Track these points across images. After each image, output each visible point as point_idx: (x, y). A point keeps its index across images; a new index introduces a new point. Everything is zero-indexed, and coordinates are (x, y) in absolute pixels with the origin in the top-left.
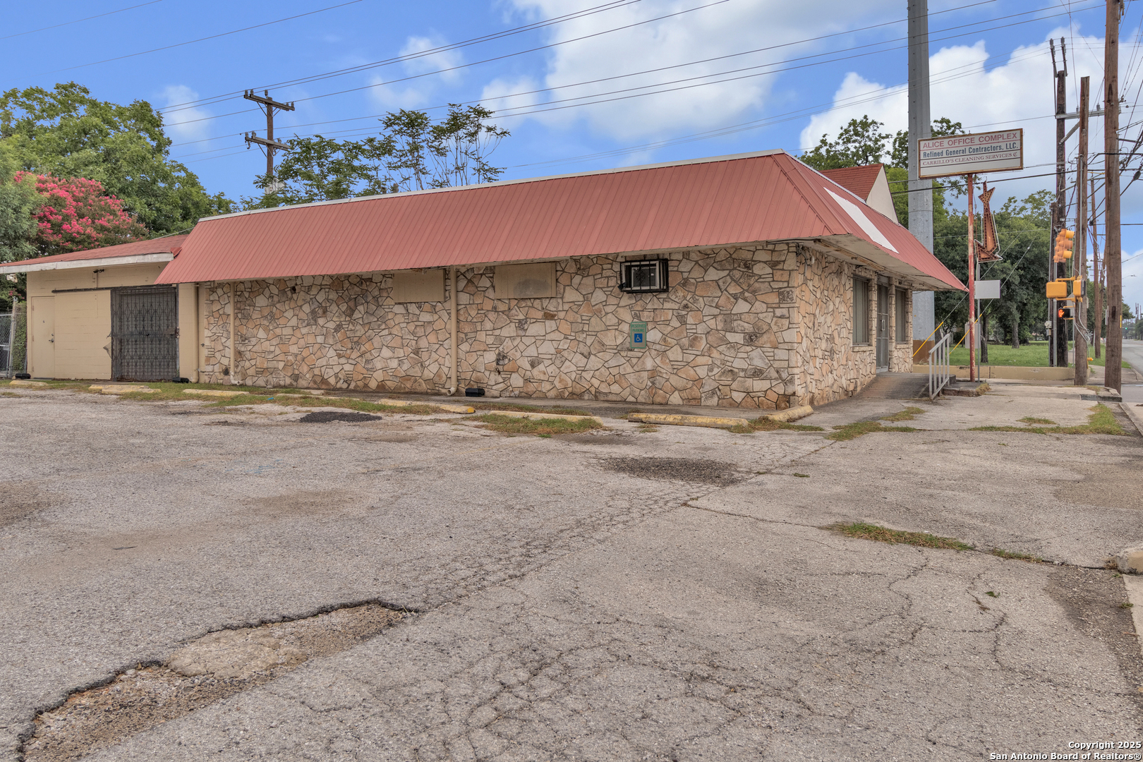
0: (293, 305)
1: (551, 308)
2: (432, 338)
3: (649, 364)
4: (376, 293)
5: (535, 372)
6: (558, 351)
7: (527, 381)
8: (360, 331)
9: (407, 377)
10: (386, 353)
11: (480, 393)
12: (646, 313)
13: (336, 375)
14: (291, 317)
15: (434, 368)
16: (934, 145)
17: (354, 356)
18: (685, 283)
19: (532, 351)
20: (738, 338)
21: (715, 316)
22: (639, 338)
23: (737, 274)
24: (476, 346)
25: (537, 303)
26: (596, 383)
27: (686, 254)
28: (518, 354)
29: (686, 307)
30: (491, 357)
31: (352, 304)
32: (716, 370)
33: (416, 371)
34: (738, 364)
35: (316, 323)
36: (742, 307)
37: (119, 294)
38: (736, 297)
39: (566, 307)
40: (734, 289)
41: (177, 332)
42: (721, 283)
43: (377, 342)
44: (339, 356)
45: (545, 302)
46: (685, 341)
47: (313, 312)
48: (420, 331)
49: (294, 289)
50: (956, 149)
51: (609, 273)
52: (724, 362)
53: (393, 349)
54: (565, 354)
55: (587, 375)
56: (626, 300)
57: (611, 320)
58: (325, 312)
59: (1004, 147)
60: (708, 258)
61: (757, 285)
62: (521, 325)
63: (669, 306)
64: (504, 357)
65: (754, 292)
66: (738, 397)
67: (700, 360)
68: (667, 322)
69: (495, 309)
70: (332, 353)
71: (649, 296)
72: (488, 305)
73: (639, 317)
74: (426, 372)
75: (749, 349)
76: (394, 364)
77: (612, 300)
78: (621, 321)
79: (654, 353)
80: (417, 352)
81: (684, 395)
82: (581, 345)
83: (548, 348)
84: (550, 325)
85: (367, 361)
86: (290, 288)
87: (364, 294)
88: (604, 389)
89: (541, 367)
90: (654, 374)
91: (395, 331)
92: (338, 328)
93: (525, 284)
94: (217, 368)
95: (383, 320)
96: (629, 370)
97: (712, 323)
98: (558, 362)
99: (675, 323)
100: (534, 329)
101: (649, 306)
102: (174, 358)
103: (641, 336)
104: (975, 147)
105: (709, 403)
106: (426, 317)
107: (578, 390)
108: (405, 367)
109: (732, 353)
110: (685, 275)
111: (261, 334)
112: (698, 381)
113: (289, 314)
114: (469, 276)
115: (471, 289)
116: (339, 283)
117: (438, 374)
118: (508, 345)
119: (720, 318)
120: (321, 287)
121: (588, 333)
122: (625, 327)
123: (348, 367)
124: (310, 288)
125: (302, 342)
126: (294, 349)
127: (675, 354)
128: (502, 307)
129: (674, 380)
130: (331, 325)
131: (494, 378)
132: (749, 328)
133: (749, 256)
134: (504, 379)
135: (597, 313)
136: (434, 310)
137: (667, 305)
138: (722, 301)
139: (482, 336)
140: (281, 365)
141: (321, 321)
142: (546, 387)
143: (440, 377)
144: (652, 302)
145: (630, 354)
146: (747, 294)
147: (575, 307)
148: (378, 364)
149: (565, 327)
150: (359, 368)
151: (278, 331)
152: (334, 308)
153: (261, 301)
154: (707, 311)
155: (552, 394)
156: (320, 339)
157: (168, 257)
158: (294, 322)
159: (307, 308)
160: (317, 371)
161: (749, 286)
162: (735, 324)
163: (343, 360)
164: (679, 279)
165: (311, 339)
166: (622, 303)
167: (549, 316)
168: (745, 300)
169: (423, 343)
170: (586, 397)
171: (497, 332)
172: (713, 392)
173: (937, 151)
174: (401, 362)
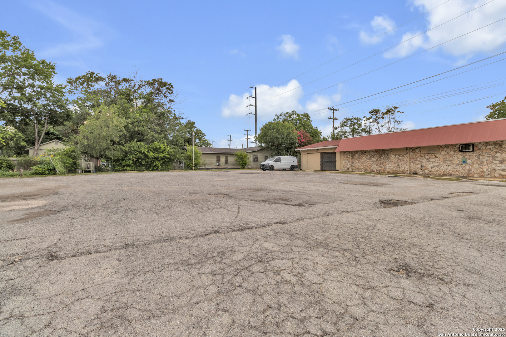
0: (365, 155)
1: (437, 155)
2: (403, 162)
3: (468, 168)
4: (387, 153)
5: (432, 169)
6: (439, 165)
7: (430, 171)
8: (383, 161)
9: (396, 170)
10: (390, 165)
11: (416, 174)
12: (466, 156)
13: (376, 170)
14: (364, 158)
15: (403, 168)
17: (381, 166)
18: (479, 149)
19: (432, 165)
20: (497, 162)
21: (489, 157)
22: (464, 162)
23: (497, 147)
24: (415, 164)
25: (433, 154)
26: (451, 172)
27: (480, 143)
28: (427, 166)
29: (480, 155)
30: (419, 166)
31: (380, 155)
32: (489, 169)
33: (398, 169)
34: (496, 168)
35: (371, 159)
36: (498, 154)
37: (322, 154)
38: (496, 152)
39: (442, 155)
40: (495, 150)
41: (336, 161)
42: (491, 149)
43: (387, 163)
44: (377, 166)
45: (435, 154)
46: (480, 163)
47: (370, 157)
48: (399, 161)
49: (365, 152)
51: (455, 147)
52: (492, 168)
53: (392, 164)
54: (441, 165)
55: (448, 170)
56: (460, 153)
57: (456, 158)
58: (373, 157)
60: (487, 144)
61: (503, 149)
62: (428, 159)
63: (474, 155)
64: (423, 166)
65: (503, 151)
66: (497, 175)
67: (484, 167)
68: (473, 158)
69: (420, 156)
70: (375, 165)
71: (468, 153)
72: (419, 155)
73: (464, 157)
74: (401, 169)
75: (501, 164)
76: (392, 167)
77: (456, 153)
78: (458, 158)
79: (469, 165)
80: (398, 165)
81: (479, 175)
82: (446, 164)
83: (436, 164)
84: (437, 159)
85: (385, 167)
86: (364, 152)
87: (384, 153)
88: (453, 173)
89: (434, 168)
90: (469, 170)
91: (392, 161)
92: (377, 160)
93: (430, 150)
94: (346, 168)
95: (389, 158)
96: (461, 169)
97: (488, 158)
98: (439, 167)
99: (476, 158)
100: (432, 160)
101: (468, 155)
102: (335, 166)
103: (465, 161)
105: (487, 177)
106: (401, 158)
107: (445, 173)
108: (395, 168)
109: (495, 165)
110: (480, 148)
111: (357, 161)
112: (484, 172)
113: (364, 157)
114: (413, 149)
115: (414, 151)
116: (377, 151)
117: (404, 170)
118: (424, 164)
119: (491, 157)
120: (372, 152)
121: (448, 161)
122: (460, 160)
123: (379, 168)
124: (369, 152)
125: (367, 163)
126: (365, 164)
127: (476, 165)
128: (422, 155)
129: (475, 171)
130: (375, 160)
131: (420, 171)
132: (501, 159)
133: (501, 143)
134: (423, 171)
135: (452, 156)
136: (403, 156)
137: (473, 154)
138: (492, 153)
139: (417, 162)
140: (362, 168)
141: (372, 159)
142: (435, 173)
143: (405, 170)
144: (468, 154)
145: (461, 165)
146: (500, 152)
147: (444, 155)
148: (388, 167)
149: (441, 160)
150: (383, 168)
151: (361, 161)
152: (376, 156)
153: (357, 155)
154: (486, 155)
155: (438, 174)
156: (372, 162)
157: (337, 147)
158: (365, 159)
159: (369, 156)
160: (371, 169)
161: (501, 150)
162: (496, 158)
163: (378, 167)
164: (478, 148)
165: (370, 162)
166: (459, 154)
167: (436, 157)
168: (500, 153)
169: (400, 163)
170: (448, 175)
171: (421, 161)
172: (488, 174)
174: (394, 167)
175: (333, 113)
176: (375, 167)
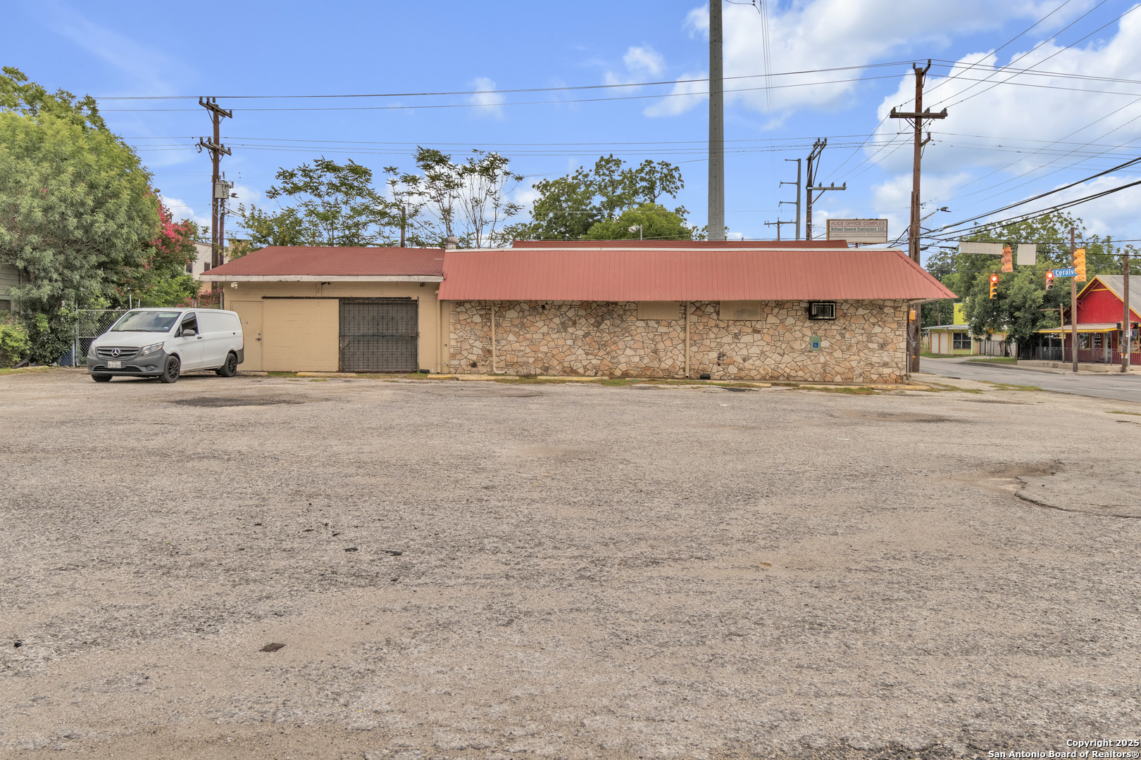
0: (543, 317)
1: (758, 326)
2: (668, 343)
3: (822, 360)
4: (621, 312)
5: (746, 364)
6: (762, 352)
7: (740, 369)
8: (606, 337)
9: (647, 368)
10: (629, 352)
11: (708, 378)
12: (820, 331)
13: (585, 367)
14: (539, 327)
15: (670, 362)
16: (838, 223)
17: (600, 354)
18: (845, 315)
19: (744, 352)
20: (875, 346)
21: (862, 334)
22: (816, 345)
23: (875, 312)
24: (702, 348)
25: (748, 323)
26: (788, 370)
27: (846, 301)
28: (734, 354)
29: (845, 328)
30: (714, 355)
31: (599, 319)
32: (862, 363)
33: (655, 364)
34: (874, 360)
35: (566, 331)
36: (877, 329)
37: (344, 302)
38: (874, 324)
39: (768, 326)
40: (873, 320)
41: (417, 334)
42: (865, 316)
43: (621, 345)
44: (587, 354)
45: (754, 323)
46: (844, 347)
47: (562, 323)
48: (658, 339)
49: (543, 307)
50: (850, 228)
51: (797, 308)
52: (867, 359)
53: (635, 350)
54: (767, 354)
55: (782, 366)
56: (808, 323)
57: (798, 335)
58: (574, 323)
59: (877, 229)
60: (858, 304)
61: (886, 318)
62: (736, 336)
63: (835, 328)
64: (724, 355)
65: (884, 322)
66: (874, 377)
67: (853, 357)
68: (833, 337)
69: (717, 326)
70: (580, 352)
71: (823, 322)
72: (712, 323)
73: (816, 334)
74: (663, 364)
75: (881, 351)
76: (637, 359)
77: (799, 323)
78: (804, 336)
79: (825, 353)
80: (655, 351)
81: (843, 377)
82: (778, 349)
83: (755, 350)
84: (757, 336)
85: (613, 358)
86: (539, 307)
87: (610, 313)
88: (793, 373)
89: (751, 361)
90: (825, 365)
91: (637, 338)
92: (586, 335)
93: (742, 312)
94: (463, 362)
95: (627, 330)
96: (810, 363)
97: (860, 338)
98: (762, 359)
99: (838, 337)
100: (746, 339)
101: (823, 327)
102: (415, 355)
103: (817, 344)
104: (861, 228)
105: (858, 381)
106: (662, 329)
107: (776, 374)
108: (645, 361)
109: (871, 354)
110: (845, 311)
111: (511, 337)
112: (851, 369)
113: (540, 324)
114: (698, 305)
115: (699, 313)
116: (586, 305)
117: (673, 366)
118: (726, 349)
119: (865, 335)
120: (571, 307)
121: (782, 342)
122: (807, 339)
123: (594, 362)
124: (560, 307)
125: (552, 344)
126: (544, 349)
127: (838, 354)
128: (722, 325)
129: (837, 369)
130: (580, 333)
131: (716, 368)
132: (881, 341)
133: (882, 303)
134: (724, 369)
135: (790, 330)
136: (669, 325)
137: (833, 327)
138: (866, 326)
139: (707, 342)
140: (531, 360)
141: (571, 330)
142: (753, 373)
143: (674, 367)
144: (825, 326)
145: (810, 354)
146: (880, 323)
147: (774, 327)
148: (623, 359)
149: (767, 338)
150: (606, 362)
151: (528, 336)
152: (583, 321)
153: (511, 314)
154: (857, 331)
155: (758, 377)
156: (569, 342)
157: (439, 279)
158: (545, 329)
159: (557, 321)
160: (566, 364)
161: (882, 318)
162: (873, 338)
163: (590, 357)
164: (841, 313)
165: (561, 342)
166: (806, 325)
167: (756, 331)
168: (879, 326)
169: (661, 346)
170: (781, 379)
171: (719, 340)
172: (861, 375)
173: (839, 228)
174: (641, 358)
175: (216, 123)
176: (579, 357)
